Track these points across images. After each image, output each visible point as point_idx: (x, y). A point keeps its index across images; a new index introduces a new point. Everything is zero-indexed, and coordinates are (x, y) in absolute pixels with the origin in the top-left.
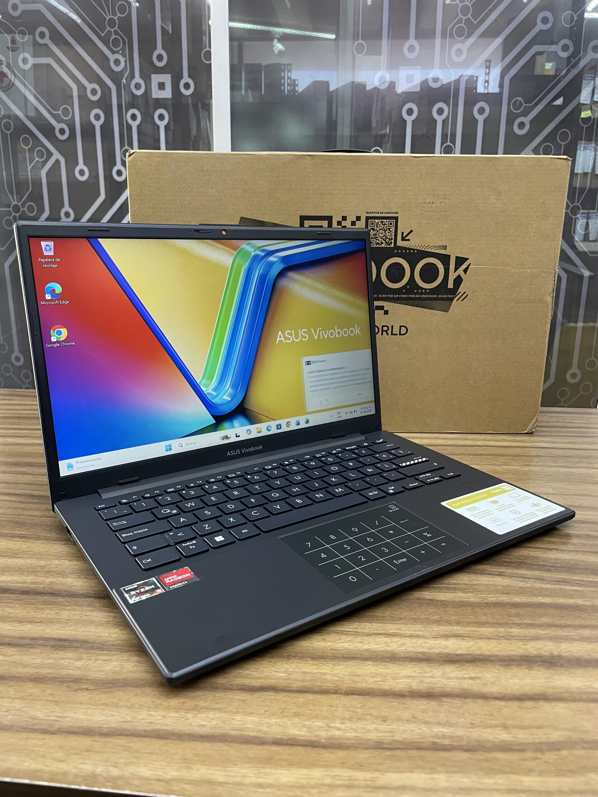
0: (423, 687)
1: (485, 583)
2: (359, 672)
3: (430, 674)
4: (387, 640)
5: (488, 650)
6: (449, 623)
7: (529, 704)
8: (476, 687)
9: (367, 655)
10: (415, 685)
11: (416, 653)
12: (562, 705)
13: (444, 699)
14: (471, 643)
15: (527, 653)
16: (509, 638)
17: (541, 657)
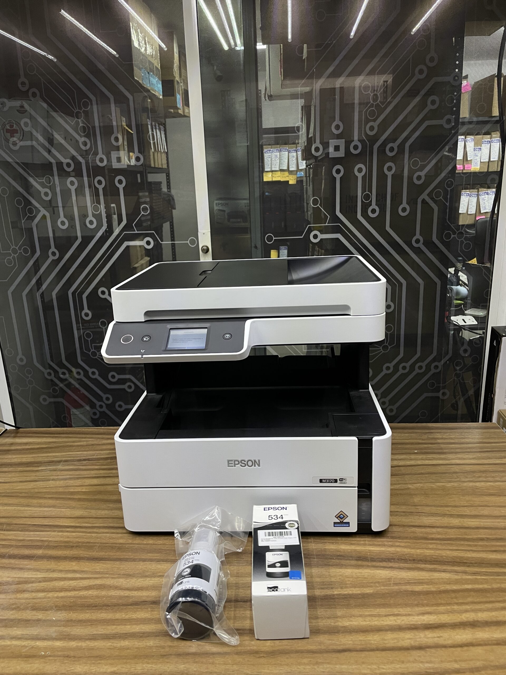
0: (417, 644)
1: (437, 577)
2: (386, 638)
3: (418, 637)
4: (395, 618)
5: (444, 620)
6: (423, 605)
7: (465, 648)
8: (441, 641)
9: (387, 628)
10: (413, 643)
11: (410, 625)
12: (480, 648)
13: (427, 649)
14: (435, 617)
15: (462, 621)
16: (453, 612)
17: (469, 622)
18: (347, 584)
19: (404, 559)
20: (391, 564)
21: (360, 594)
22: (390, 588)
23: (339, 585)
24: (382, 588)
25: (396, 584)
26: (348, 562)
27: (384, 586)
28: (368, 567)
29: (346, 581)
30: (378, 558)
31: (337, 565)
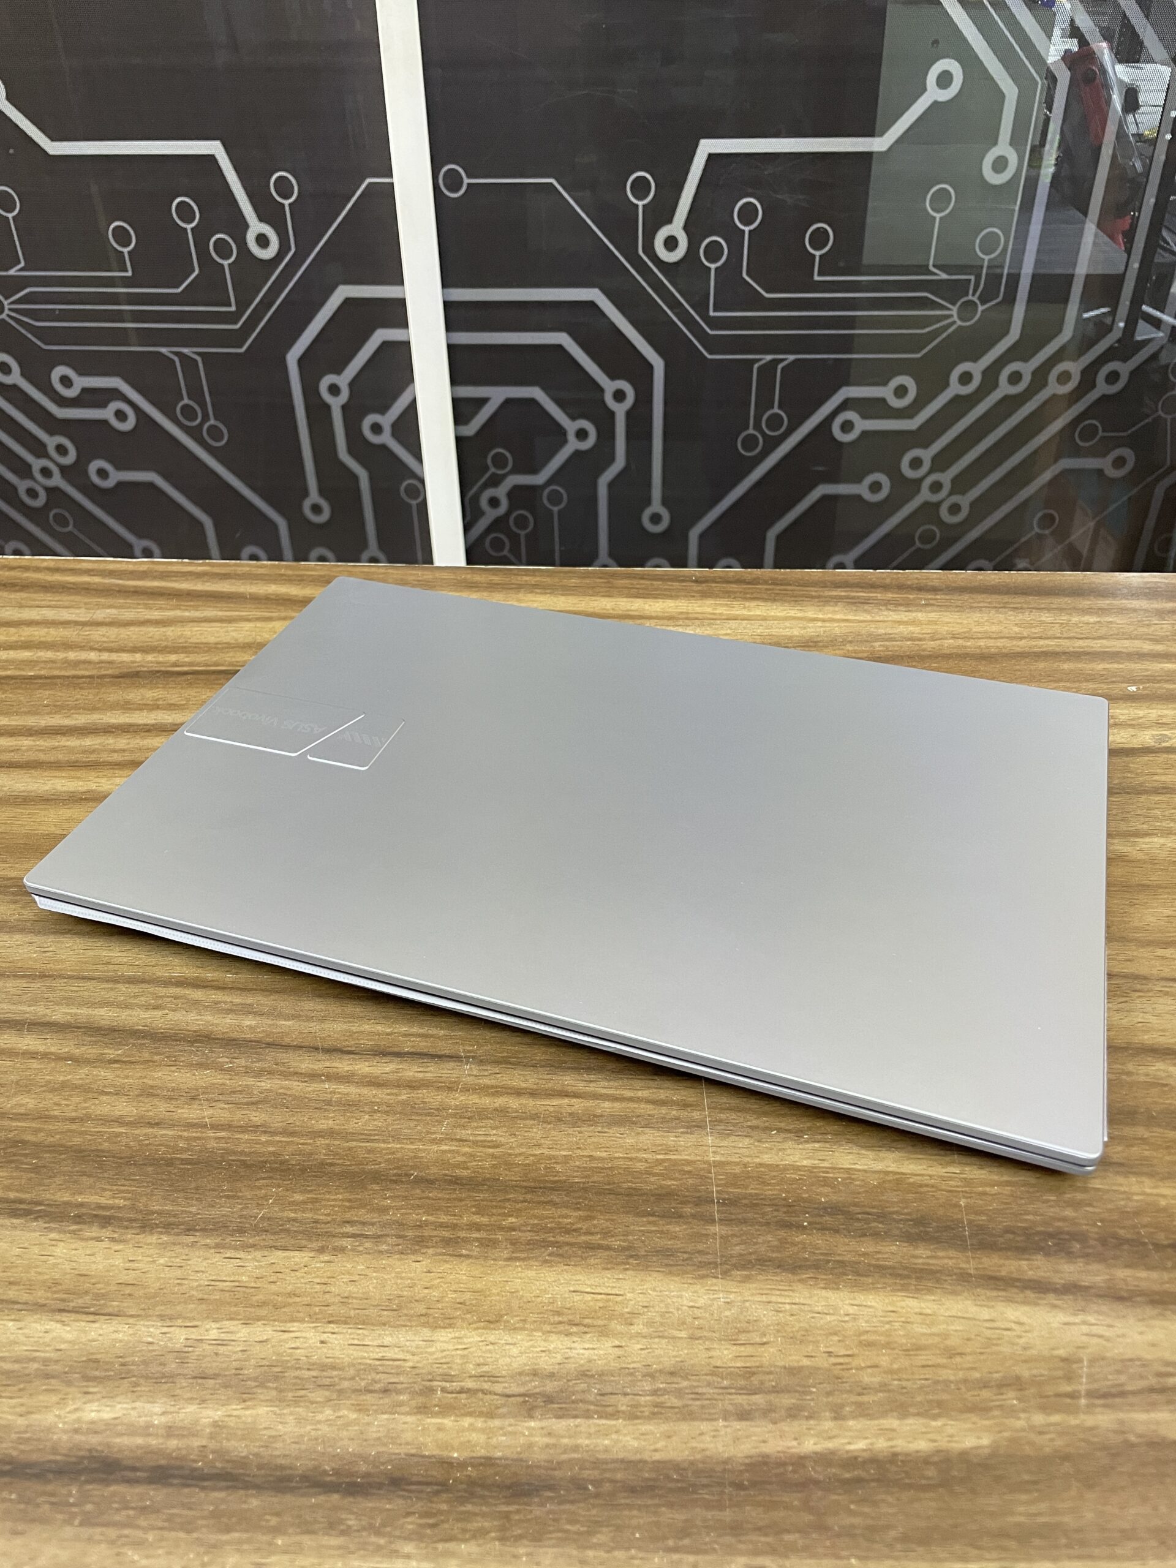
18: (865, 1389)
19: (1127, 1241)
20: (1069, 1270)
21: (926, 1460)
22: (1073, 1421)
23: (829, 1394)
24: (1039, 1419)
25: (1105, 1396)
26: (867, 1246)
27: (1044, 1409)
28: (965, 1280)
29: (858, 1369)
30: (1008, 1231)
31: (817, 1266)
